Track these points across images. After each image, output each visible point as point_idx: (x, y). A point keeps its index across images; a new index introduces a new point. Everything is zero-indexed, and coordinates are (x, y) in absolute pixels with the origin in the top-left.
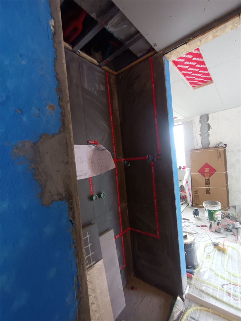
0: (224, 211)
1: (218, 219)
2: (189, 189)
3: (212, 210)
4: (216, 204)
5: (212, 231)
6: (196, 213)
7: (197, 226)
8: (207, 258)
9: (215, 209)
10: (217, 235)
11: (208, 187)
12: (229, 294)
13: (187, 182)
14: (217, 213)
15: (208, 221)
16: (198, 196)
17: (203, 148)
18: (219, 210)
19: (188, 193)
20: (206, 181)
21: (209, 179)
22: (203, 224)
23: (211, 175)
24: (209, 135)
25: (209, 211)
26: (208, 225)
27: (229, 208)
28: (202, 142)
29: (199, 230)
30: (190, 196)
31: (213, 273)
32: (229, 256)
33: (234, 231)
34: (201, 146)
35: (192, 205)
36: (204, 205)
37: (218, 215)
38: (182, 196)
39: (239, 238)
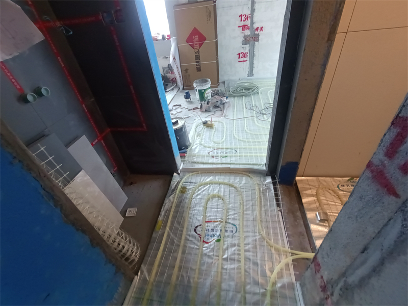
0: (214, 89)
1: (208, 98)
2: (177, 68)
3: (202, 90)
4: (206, 81)
5: (202, 112)
6: (187, 96)
7: (189, 110)
8: (197, 137)
9: (205, 88)
10: (207, 114)
11: (199, 62)
12: (213, 157)
13: (174, 59)
14: (207, 92)
15: (200, 102)
16: (189, 75)
17: (190, 2)
18: (209, 88)
19: (177, 74)
20: (196, 54)
21: (199, 52)
22: (194, 106)
23: (201, 45)
25: (200, 91)
26: (199, 107)
27: (219, 85)
29: (191, 114)
30: (180, 77)
31: (202, 147)
32: (215, 130)
33: (221, 106)
35: (183, 89)
36: (195, 85)
37: (208, 94)
38: (171, 79)
39: (225, 111)
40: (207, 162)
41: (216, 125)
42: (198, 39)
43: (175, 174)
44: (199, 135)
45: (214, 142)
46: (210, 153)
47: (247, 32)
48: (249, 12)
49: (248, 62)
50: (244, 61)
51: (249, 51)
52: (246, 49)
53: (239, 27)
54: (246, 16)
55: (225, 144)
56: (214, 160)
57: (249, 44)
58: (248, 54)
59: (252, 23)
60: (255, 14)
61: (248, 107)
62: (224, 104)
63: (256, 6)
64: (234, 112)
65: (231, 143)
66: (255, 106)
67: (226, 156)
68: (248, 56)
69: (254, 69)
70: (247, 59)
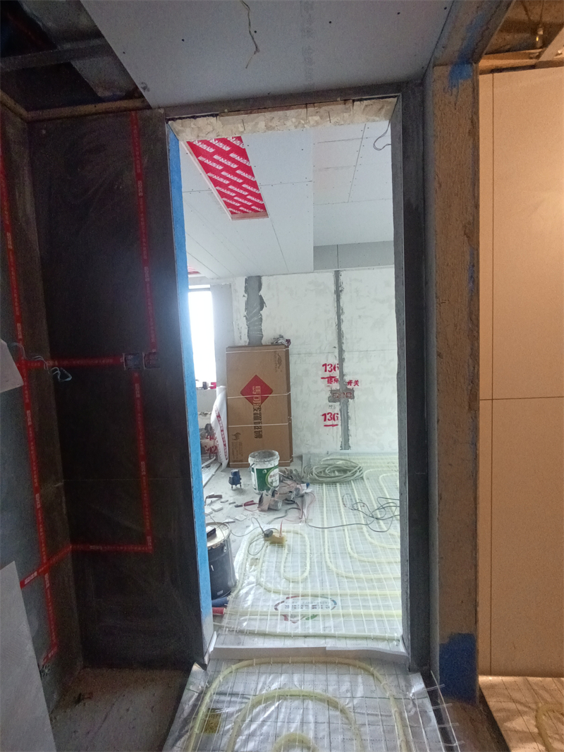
0: (283, 468)
1: (274, 484)
2: (222, 431)
3: (263, 469)
4: (272, 455)
5: (262, 511)
6: (235, 480)
7: (237, 506)
8: (251, 565)
9: (269, 466)
10: (271, 516)
11: (259, 423)
12: (285, 617)
13: (219, 416)
14: (272, 473)
15: (257, 491)
16: (241, 444)
17: (250, 345)
18: (275, 467)
19: (220, 440)
20: (255, 412)
21: (260, 409)
22: (247, 499)
23: (263, 399)
24: (261, 319)
25: (259, 471)
26: (257, 500)
27: (292, 461)
28: (248, 333)
29: (240, 514)
30: (225, 445)
31: (262, 590)
32: (289, 550)
33: (298, 501)
34: (248, 341)
35: (228, 465)
36: (251, 461)
37: (274, 478)
38: (208, 447)
39: (305, 511)
40: (272, 630)
41: (289, 539)
42: (260, 390)
43: (196, 668)
44: (255, 561)
45: (288, 580)
46: (280, 607)
47: (336, 386)
48: (335, 362)
49: (339, 427)
50: (333, 426)
51: (340, 410)
52: (335, 408)
53: (322, 378)
54: (332, 365)
55: (309, 585)
56: (288, 627)
57: (339, 401)
58: (339, 416)
59: (342, 375)
60: (345, 365)
61: (349, 504)
62: (302, 496)
63: (346, 355)
64: (322, 512)
65: (322, 582)
66: (361, 502)
67: (314, 616)
68: (340, 418)
69: (350, 438)
70: (339, 422)
